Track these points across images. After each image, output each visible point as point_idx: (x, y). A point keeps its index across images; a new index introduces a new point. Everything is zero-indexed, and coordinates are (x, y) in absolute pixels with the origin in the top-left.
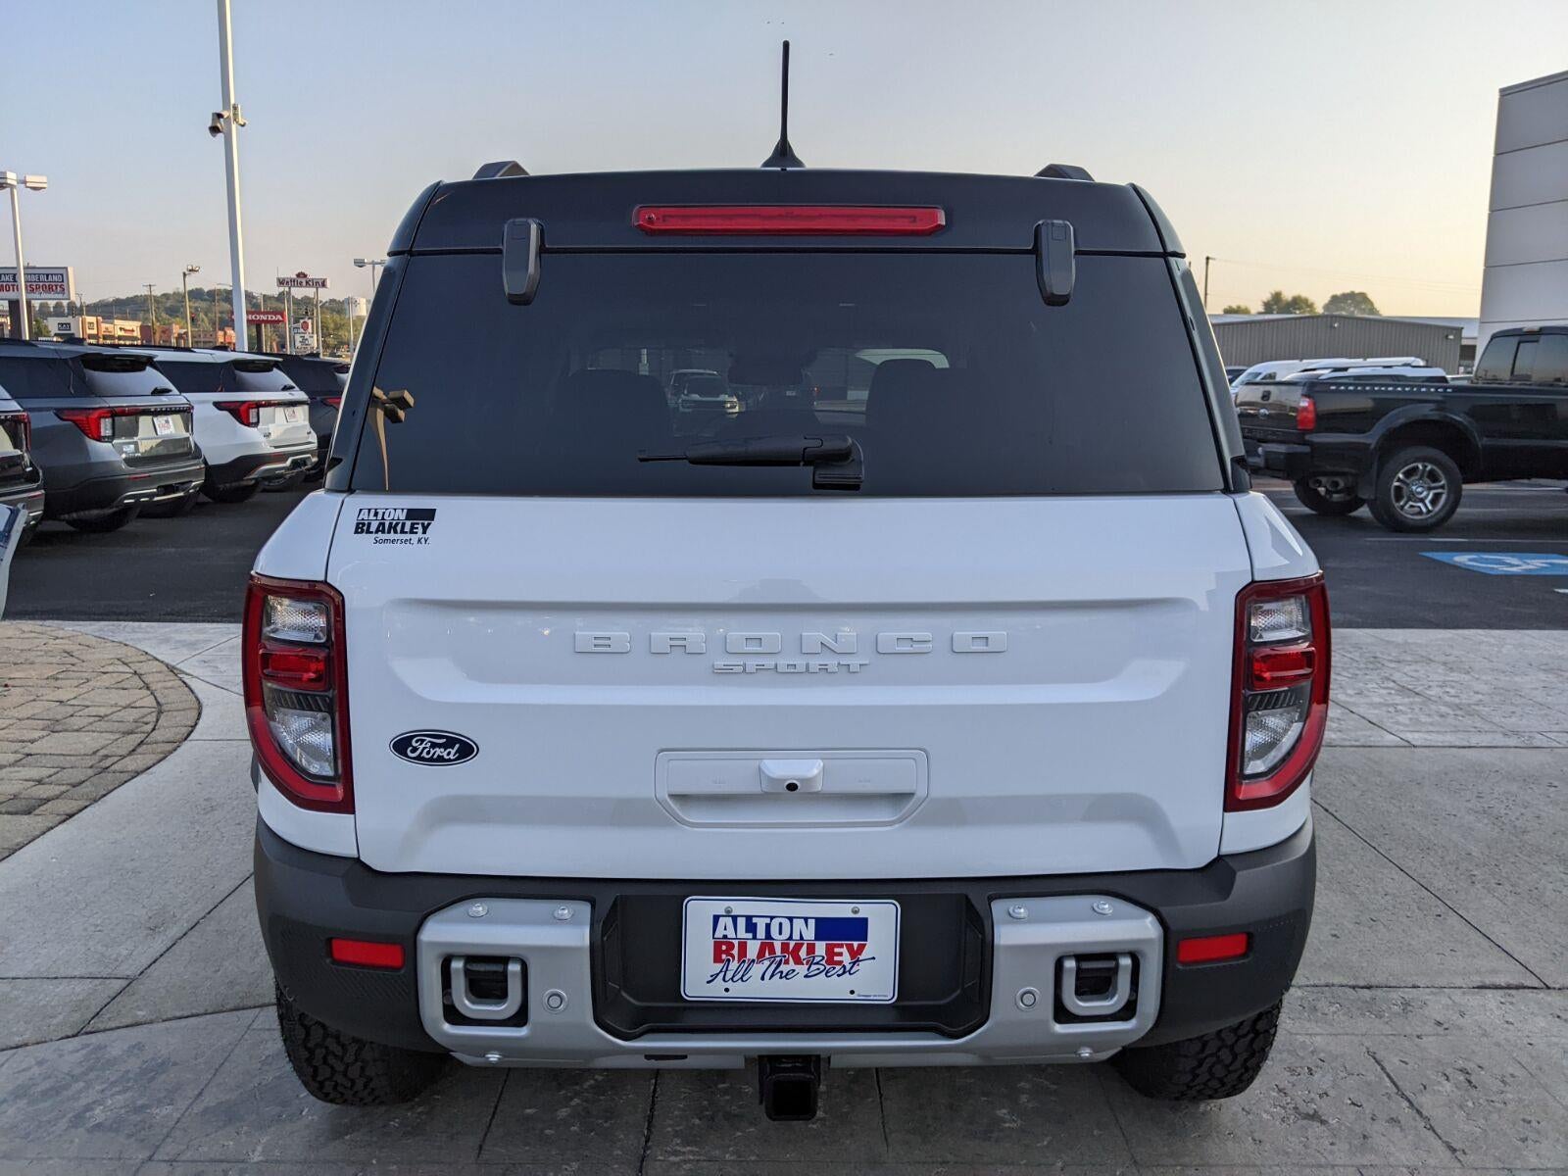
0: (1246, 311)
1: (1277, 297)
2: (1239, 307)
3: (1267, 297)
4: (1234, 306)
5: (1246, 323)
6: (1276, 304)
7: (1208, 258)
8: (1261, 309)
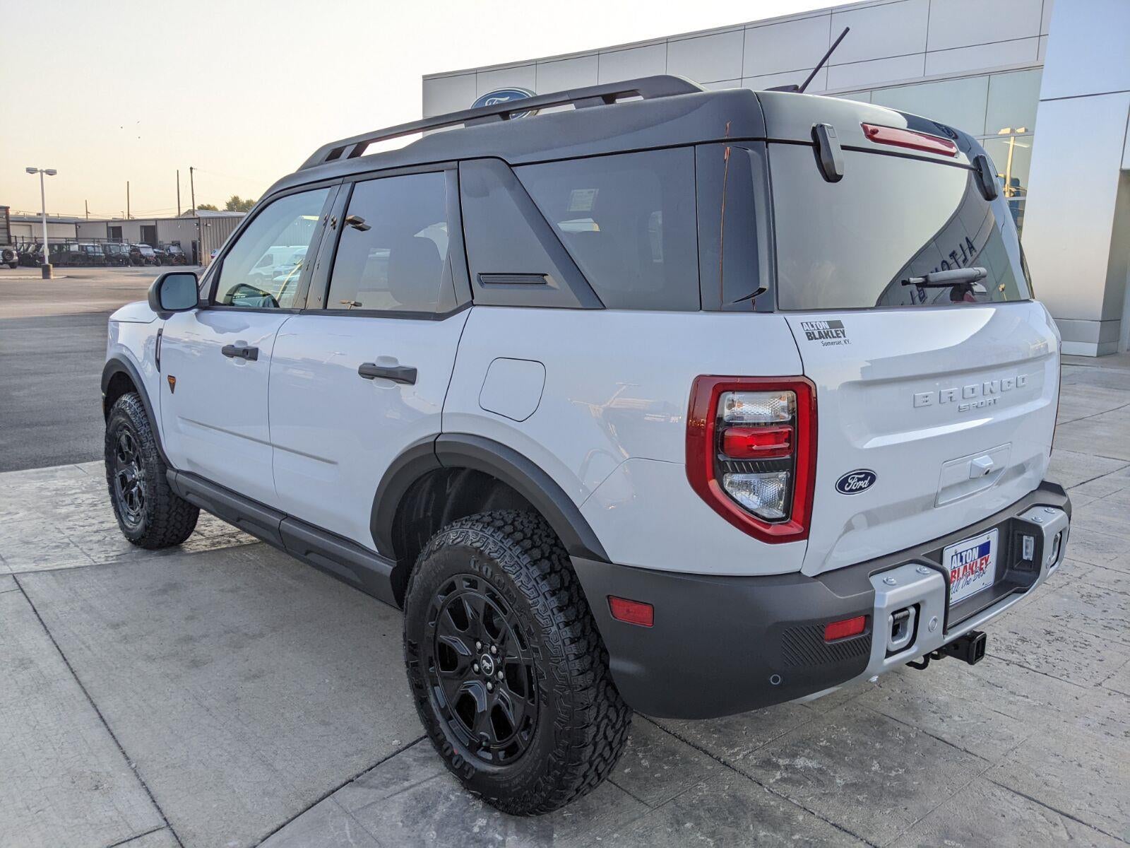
0: (214, 209)
1: (236, 200)
2: (209, 206)
3: (229, 199)
4: (205, 205)
5: (216, 218)
6: (235, 204)
7: (191, 169)
8: (225, 207)
